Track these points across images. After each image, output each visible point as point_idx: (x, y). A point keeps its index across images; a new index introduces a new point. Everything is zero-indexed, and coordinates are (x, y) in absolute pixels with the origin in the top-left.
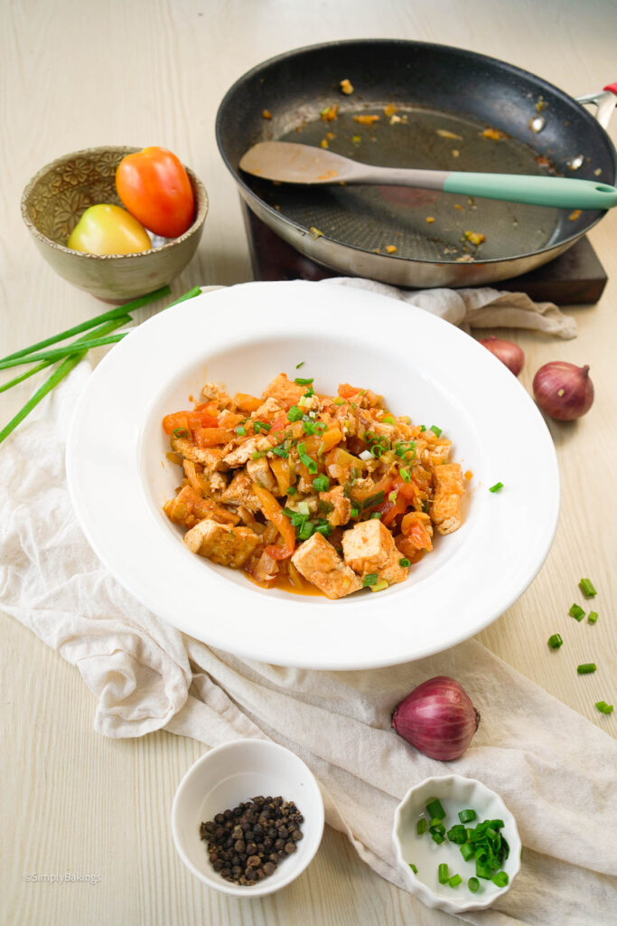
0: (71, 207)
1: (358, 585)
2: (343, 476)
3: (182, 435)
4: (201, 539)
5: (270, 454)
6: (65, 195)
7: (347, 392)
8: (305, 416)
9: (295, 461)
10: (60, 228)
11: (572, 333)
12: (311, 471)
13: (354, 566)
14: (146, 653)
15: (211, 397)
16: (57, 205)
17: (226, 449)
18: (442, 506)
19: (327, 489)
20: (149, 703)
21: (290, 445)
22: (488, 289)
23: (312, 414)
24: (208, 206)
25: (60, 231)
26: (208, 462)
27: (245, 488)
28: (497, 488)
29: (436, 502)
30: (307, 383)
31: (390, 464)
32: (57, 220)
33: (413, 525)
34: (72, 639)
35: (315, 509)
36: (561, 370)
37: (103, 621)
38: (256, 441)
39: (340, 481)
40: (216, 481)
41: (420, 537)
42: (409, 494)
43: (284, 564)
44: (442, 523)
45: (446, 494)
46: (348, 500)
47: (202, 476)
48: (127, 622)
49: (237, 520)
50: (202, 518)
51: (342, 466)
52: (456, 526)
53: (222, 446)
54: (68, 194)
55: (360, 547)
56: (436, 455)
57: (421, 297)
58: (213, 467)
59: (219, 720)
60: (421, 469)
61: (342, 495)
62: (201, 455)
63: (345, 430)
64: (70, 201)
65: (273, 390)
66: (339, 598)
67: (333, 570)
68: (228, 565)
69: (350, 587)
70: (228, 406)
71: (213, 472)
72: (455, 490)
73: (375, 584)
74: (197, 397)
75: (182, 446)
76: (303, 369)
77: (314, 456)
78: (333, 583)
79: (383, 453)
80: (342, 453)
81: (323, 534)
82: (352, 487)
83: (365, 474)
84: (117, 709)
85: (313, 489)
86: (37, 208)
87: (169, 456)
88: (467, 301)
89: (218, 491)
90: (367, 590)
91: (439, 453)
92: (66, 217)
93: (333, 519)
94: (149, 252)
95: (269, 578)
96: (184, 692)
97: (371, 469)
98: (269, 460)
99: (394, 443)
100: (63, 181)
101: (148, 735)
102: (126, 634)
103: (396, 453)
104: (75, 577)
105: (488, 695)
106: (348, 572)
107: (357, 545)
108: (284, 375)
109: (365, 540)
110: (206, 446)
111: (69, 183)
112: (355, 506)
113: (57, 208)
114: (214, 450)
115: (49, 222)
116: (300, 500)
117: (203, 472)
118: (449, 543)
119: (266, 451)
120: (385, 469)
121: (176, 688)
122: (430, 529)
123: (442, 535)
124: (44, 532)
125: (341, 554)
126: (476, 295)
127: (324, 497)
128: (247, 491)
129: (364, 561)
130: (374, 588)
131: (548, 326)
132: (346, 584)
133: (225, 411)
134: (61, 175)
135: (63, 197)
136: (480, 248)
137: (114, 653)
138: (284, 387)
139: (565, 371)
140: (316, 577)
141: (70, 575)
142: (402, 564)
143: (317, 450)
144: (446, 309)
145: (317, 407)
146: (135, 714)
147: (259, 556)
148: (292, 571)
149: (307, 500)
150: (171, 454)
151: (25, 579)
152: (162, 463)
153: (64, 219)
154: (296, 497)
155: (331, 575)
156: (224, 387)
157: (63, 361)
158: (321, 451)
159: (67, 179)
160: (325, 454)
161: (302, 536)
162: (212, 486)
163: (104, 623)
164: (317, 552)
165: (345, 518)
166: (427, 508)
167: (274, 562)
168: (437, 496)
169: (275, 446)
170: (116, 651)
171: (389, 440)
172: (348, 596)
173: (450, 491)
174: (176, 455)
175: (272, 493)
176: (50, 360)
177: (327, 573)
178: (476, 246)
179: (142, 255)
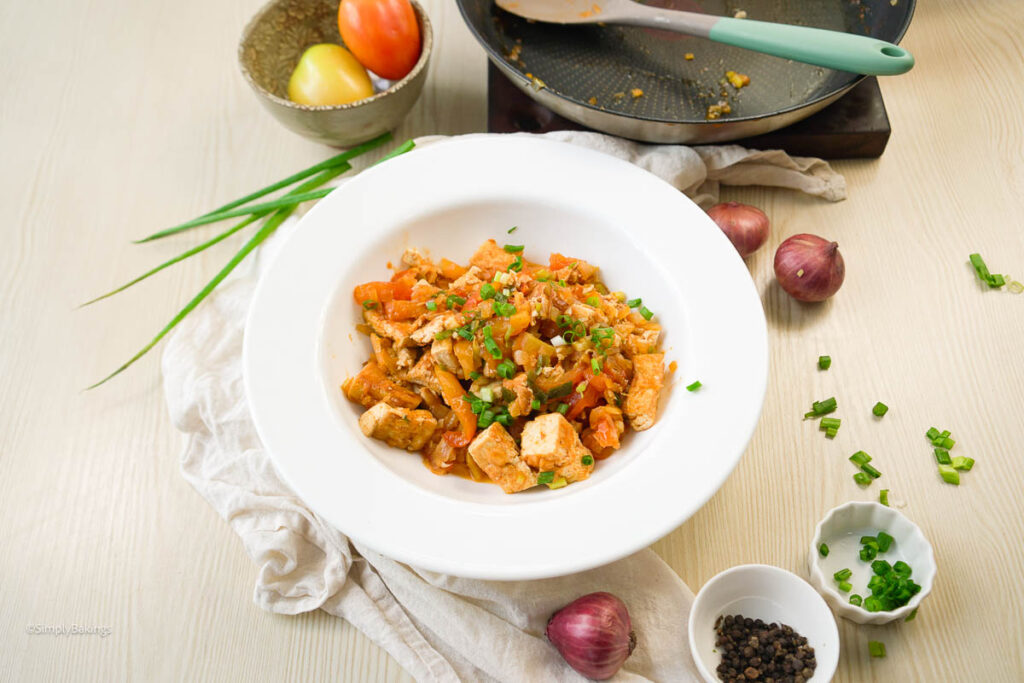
0: (298, 42)
1: (533, 481)
2: (529, 364)
3: (373, 307)
4: (374, 423)
5: (455, 335)
6: (291, 31)
7: (558, 263)
8: (499, 294)
9: (480, 344)
10: (286, 66)
11: (840, 194)
12: (495, 357)
13: (529, 462)
14: (311, 532)
15: (412, 264)
16: (282, 41)
17: (414, 325)
18: (637, 401)
19: (510, 376)
20: (308, 582)
21: (477, 325)
22: (735, 146)
23: (506, 292)
24: (431, 49)
25: (285, 70)
26: (395, 338)
27: (428, 369)
28: (695, 387)
29: (630, 396)
30: (516, 250)
31: (584, 351)
32: (282, 57)
33: (601, 420)
34: (243, 513)
35: (499, 396)
36: (805, 246)
37: (270, 498)
38: (444, 319)
39: (526, 368)
40: (404, 358)
41: (606, 434)
42: (599, 387)
43: (462, 452)
44: (635, 418)
45: (642, 388)
46: (531, 390)
47: (389, 351)
48: (296, 501)
49: (417, 402)
50: (379, 399)
51: (529, 353)
52: (649, 423)
53: (413, 320)
54: (294, 29)
55: (537, 443)
56: (642, 341)
57: (655, 156)
58: (400, 344)
59: (371, 607)
60: (621, 357)
61: (525, 384)
62: (389, 329)
63: (535, 314)
64: (296, 36)
65: (479, 257)
66: (513, 493)
67: (508, 464)
68: (406, 448)
69: (524, 483)
70: (427, 276)
71: (402, 348)
72: (652, 385)
73: (551, 482)
74: (396, 264)
75: (373, 318)
76: (515, 234)
77: (500, 339)
78: (507, 477)
79: (577, 339)
80: (531, 338)
81: (503, 424)
82: (538, 376)
83: (554, 362)
84: (275, 585)
85: (498, 374)
86: (258, 48)
87: (359, 328)
88: (708, 162)
89: (405, 369)
90: (542, 487)
91: (646, 339)
92: (293, 53)
93: (514, 409)
94: (360, 103)
95: (444, 465)
96: (342, 575)
97: (561, 357)
98: (454, 341)
99: (591, 329)
100: (288, 16)
101: (303, 613)
102: (294, 512)
103: (592, 340)
104: (248, 451)
105: (661, 618)
106: (523, 467)
107: (535, 441)
108: (493, 242)
109: (543, 436)
110: (396, 320)
111: (295, 18)
112: (539, 398)
113: (282, 45)
114: (403, 325)
115: (273, 61)
116: (485, 385)
117: (391, 347)
118: (641, 441)
119: (452, 331)
120: (577, 358)
121: (334, 571)
122: (621, 425)
123: (635, 432)
124: (222, 406)
125: (519, 447)
126: (719, 154)
127: (507, 384)
128: (429, 373)
129: (539, 457)
130: (552, 486)
131: (809, 186)
132: (520, 480)
133: (423, 282)
134: (286, 10)
135: (289, 32)
136: (742, 92)
137: (279, 530)
138: (491, 254)
139: (809, 247)
140: (490, 470)
141: (244, 449)
142: (585, 461)
143: (505, 333)
144: (681, 171)
145: (514, 283)
146: (292, 592)
147: (437, 442)
148: (469, 460)
149: (493, 385)
150: (361, 325)
151: (208, 447)
152: (350, 336)
153: (289, 56)
154: (481, 380)
155: (506, 470)
156: (427, 252)
157: (271, 215)
158: (508, 335)
159: (292, 14)
160: (513, 338)
161: (481, 425)
162: (398, 363)
163: (271, 500)
164: (490, 445)
165: (525, 410)
166: (620, 403)
167: (451, 449)
168: (632, 390)
169: (463, 326)
170: (281, 528)
171: (586, 324)
172: (523, 491)
173: (646, 385)
174: (367, 326)
175: (456, 375)
176: (258, 214)
177: (502, 467)
178: (737, 89)
179: (353, 107)
